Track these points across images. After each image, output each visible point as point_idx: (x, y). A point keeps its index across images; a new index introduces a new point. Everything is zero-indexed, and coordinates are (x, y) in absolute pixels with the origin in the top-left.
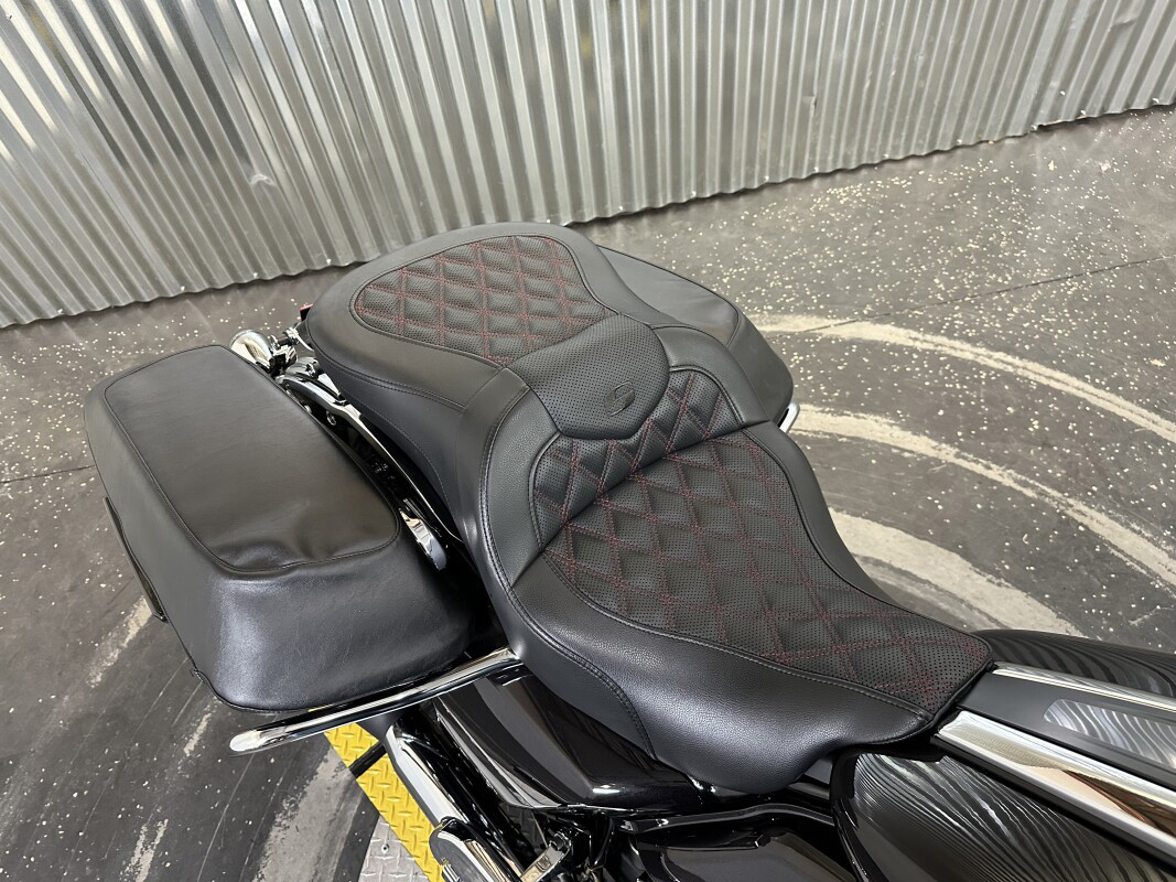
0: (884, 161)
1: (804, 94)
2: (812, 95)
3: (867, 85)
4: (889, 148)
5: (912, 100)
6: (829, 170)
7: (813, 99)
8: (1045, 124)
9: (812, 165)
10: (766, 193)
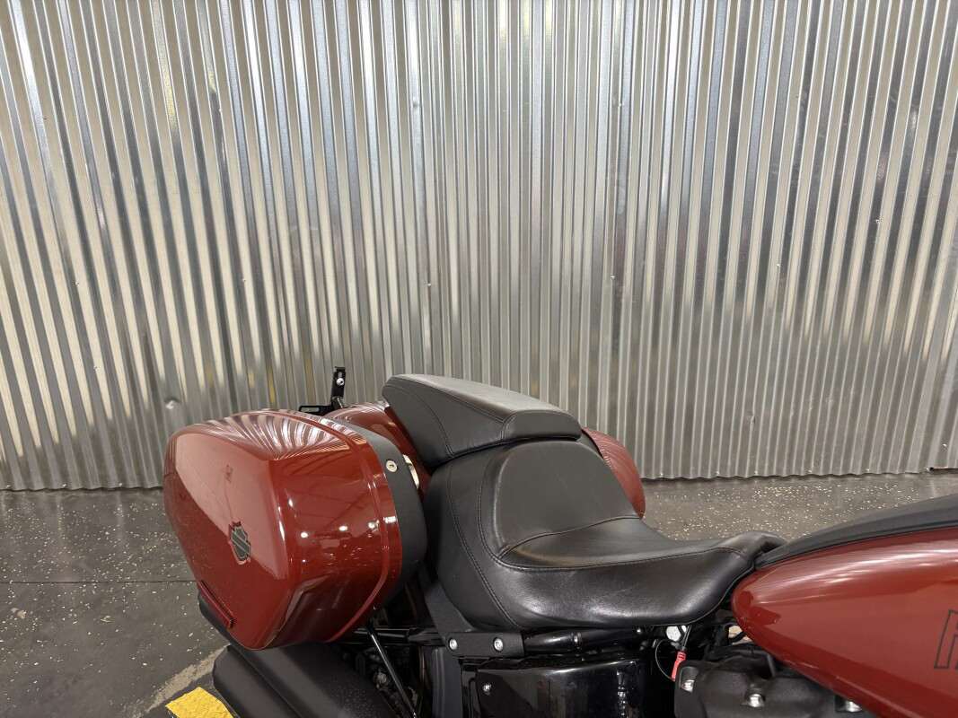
0: (807, 476)
1: (745, 414)
2: (752, 414)
3: (792, 414)
4: (812, 465)
5: (826, 430)
6: (766, 475)
7: (752, 419)
8: (935, 467)
9: (752, 468)
10: (716, 483)
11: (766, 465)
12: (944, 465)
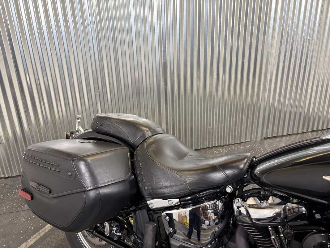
0: (229, 145)
1: (209, 126)
3: (223, 125)
4: (230, 141)
5: (234, 129)
6: (217, 146)
8: (265, 137)
9: (212, 144)
11: (217, 142)
12: (268, 136)
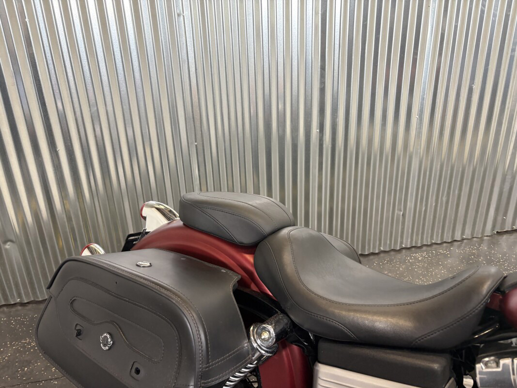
0: (432, 244)
1: (398, 210)
2: (401, 211)
3: (424, 209)
4: (435, 238)
5: (442, 216)
6: (409, 246)
7: (402, 213)
8: (499, 231)
9: (402, 243)
10: (382, 255)
11: (409, 240)
12: (504, 229)
